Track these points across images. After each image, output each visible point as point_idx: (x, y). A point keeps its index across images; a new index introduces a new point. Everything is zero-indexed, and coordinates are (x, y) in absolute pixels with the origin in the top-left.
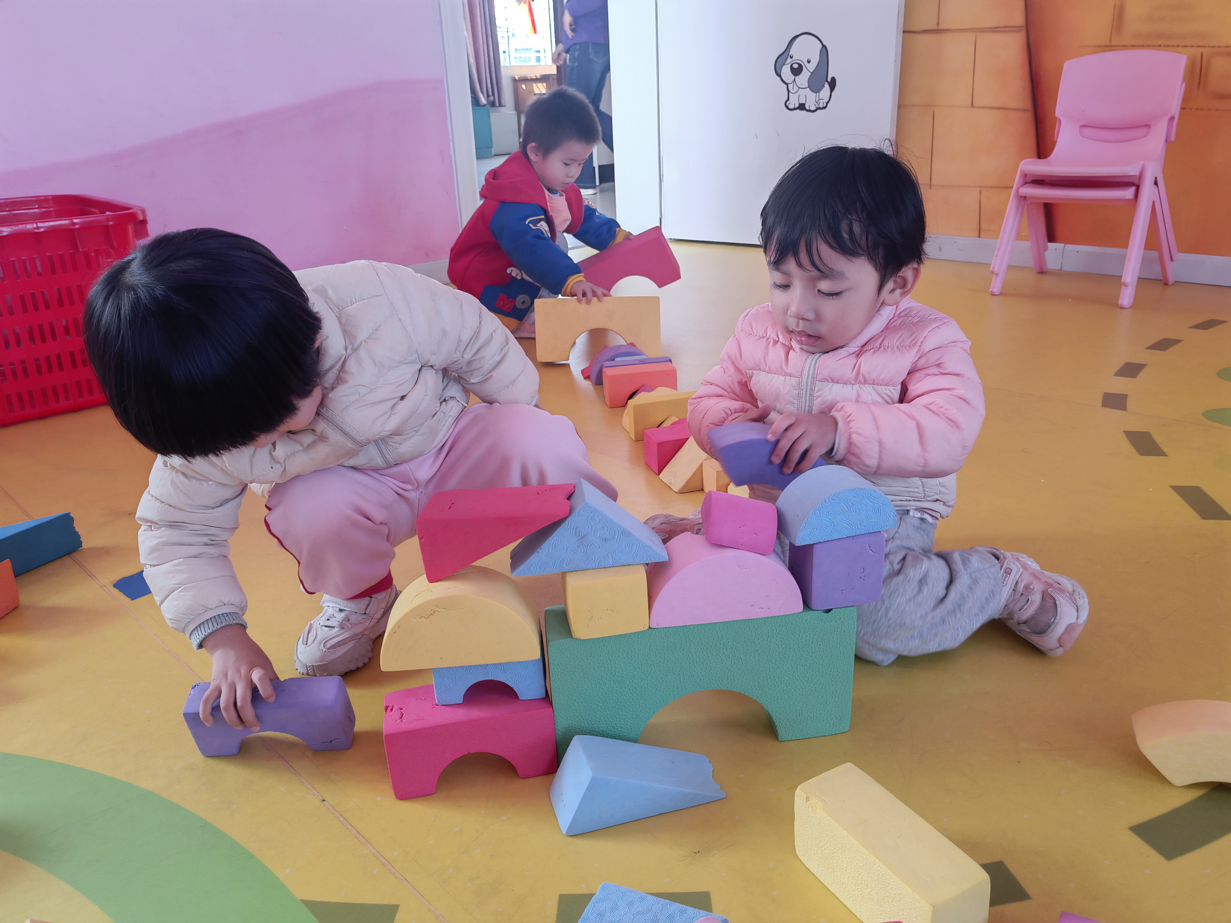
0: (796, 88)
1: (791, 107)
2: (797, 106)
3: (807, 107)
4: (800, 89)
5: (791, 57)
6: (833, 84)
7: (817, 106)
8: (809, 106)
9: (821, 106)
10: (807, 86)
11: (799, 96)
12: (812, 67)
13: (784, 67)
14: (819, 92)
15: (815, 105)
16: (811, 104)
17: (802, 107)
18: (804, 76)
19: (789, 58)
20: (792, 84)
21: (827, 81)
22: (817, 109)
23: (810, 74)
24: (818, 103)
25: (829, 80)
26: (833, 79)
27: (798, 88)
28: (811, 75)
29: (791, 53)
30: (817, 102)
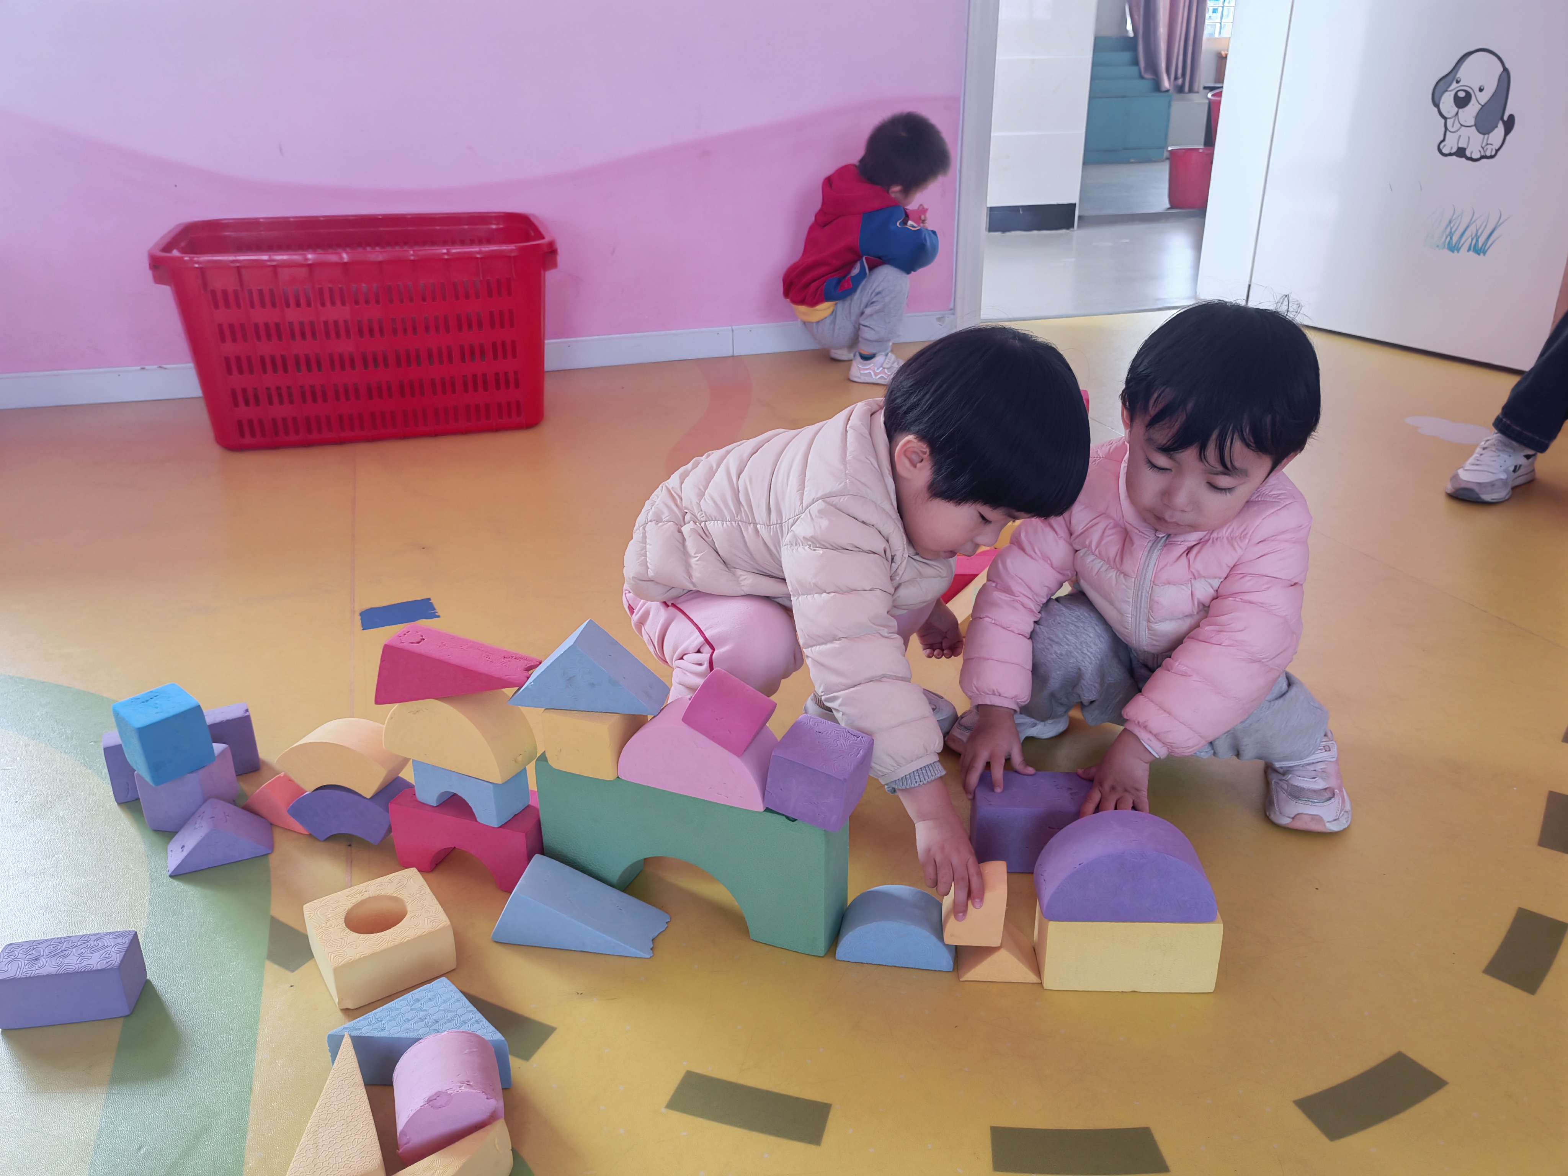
0: (1457, 125)
1: (1445, 151)
2: (1454, 150)
3: (1468, 154)
4: (1463, 128)
5: (1458, 82)
6: (1509, 124)
7: (1483, 154)
8: (1472, 153)
9: (1488, 154)
10: (1473, 123)
11: (1460, 136)
12: (1484, 98)
13: (1447, 93)
14: (1488, 133)
15: (1480, 151)
16: (1474, 151)
17: (1461, 153)
18: (1473, 109)
19: (1455, 82)
20: (1452, 120)
21: (1502, 119)
22: (1483, 157)
23: (1480, 107)
24: (1485, 149)
25: (1505, 118)
26: (1512, 117)
27: (1459, 125)
28: (1481, 109)
29: (1458, 76)
30: (1483, 148)
